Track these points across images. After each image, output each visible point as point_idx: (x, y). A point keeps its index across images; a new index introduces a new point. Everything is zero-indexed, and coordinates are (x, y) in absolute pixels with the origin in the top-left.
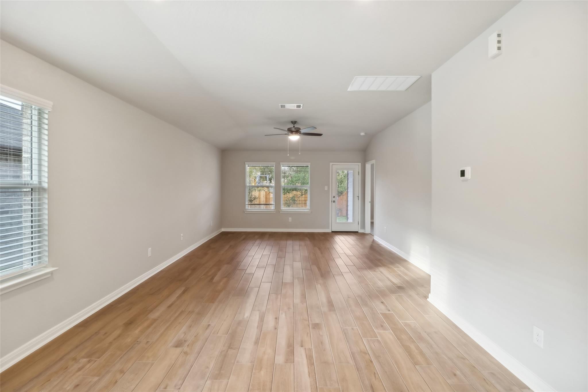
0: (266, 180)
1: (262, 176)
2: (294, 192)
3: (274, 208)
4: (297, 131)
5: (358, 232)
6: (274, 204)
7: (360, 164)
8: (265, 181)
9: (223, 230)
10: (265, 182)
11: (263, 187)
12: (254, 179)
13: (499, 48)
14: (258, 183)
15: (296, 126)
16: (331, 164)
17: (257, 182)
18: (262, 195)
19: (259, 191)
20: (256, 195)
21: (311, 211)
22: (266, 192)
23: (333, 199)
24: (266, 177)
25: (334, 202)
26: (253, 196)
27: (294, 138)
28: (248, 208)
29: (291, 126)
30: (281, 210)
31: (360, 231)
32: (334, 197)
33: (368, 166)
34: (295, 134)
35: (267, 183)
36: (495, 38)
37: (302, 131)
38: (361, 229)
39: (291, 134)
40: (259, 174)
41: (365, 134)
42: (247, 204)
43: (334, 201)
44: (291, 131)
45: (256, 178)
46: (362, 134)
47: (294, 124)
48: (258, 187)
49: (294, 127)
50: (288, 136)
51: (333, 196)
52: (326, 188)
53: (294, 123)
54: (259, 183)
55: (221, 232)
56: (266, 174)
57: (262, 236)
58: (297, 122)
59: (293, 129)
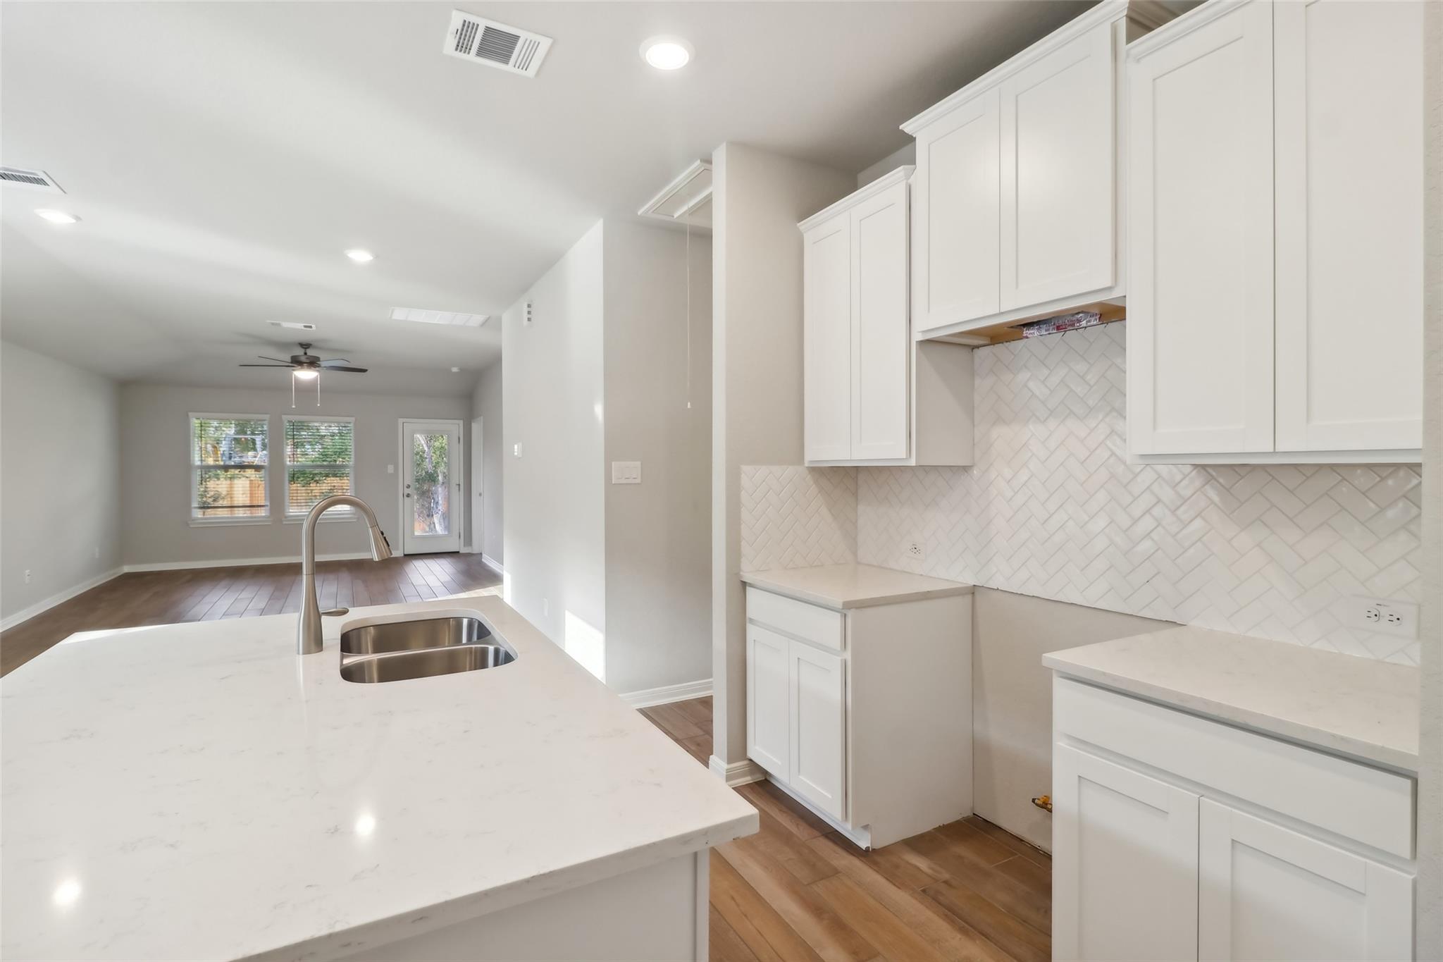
0: (254, 449)
1: (241, 438)
2: (330, 480)
3: (268, 514)
4: (313, 363)
5: (458, 552)
6: (267, 506)
7: (461, 422)
8: (249, 451)
9: (127, 569)
10: (251, 453)
11: (242, 467)
12: (215, 447)
13: (529, 319)
14: (228, 455)
15: (311, 352)
16: (401, 421)
17: (223, 455)
18: (240, 489)
19: (231, 478)
20: (220, 490)
21: (356, 517)
22: (251, 481)
23: (407, 491)
24: (254, 441)
25: (408, 496)
26: (212, 493)
27: (305, 375)
28: (198, 514)
29: (299, 352)
30: (286, 517)
31: (463, 550)
32: (408, 487)
33: (477, 428)
34: (307, 368)
35: (255, 457)
36: (526, 309)
37: (323, 364)
38: (464, 546)
39: (300, 367)
40: (231, 431)
41: (460, 369)
42: (195, 508)
43: (408, 494)
44: (297, 362)
45: (218, 441)
46: (455, 370)
47: (306, 348)
48: (226, 468)
49: (306, 354)
50: (294, 370)
51: (406, 485)
52: (391, 469)
53: (305, 346)
54: (230, 458)
55: (122, 573)
56: (253, 434)
57: (236, 574)
58: (312, 343)
59: (303, 359)
